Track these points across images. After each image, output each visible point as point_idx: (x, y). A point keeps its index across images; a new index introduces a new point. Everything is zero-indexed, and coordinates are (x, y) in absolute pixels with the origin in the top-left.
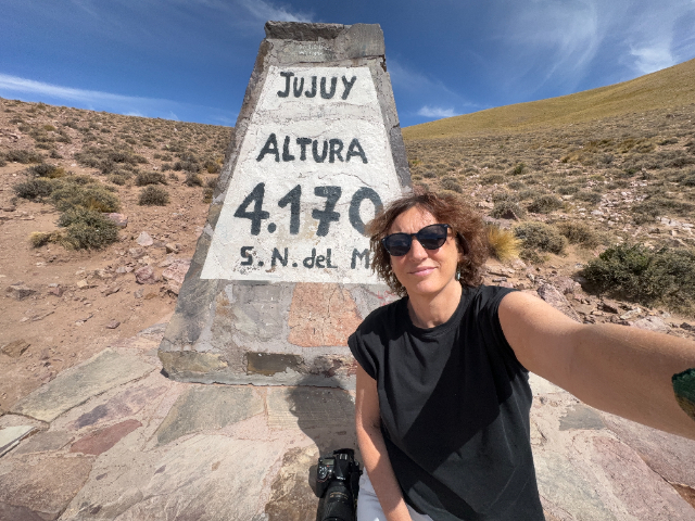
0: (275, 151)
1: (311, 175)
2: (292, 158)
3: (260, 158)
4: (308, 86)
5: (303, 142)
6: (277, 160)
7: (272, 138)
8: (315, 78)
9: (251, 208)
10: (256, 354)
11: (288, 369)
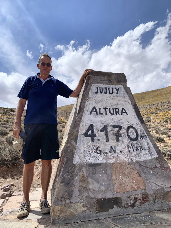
5: (105, 109)
6: (97, 114)
7: (94, 108)
8: (106, 88)
9: (90, 133)
10: (101, 199)
11: (115, 206)
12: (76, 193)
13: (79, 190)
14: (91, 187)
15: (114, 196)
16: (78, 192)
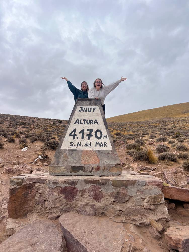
0: (78, 122)
1: (86, 127)
2: (82, 123)
3: (75, 123)
4: (85, 109)
5: (84, 120)
6: (79, 124)
7: (78, 120)
8: (87, 108)
9: (73, 134)
10: (73, 166)
11: (81, 171)
12: (61, 162)
13: (63, 161)
14: (69, 160)
15: (81, 166)
16: (62, 162)
